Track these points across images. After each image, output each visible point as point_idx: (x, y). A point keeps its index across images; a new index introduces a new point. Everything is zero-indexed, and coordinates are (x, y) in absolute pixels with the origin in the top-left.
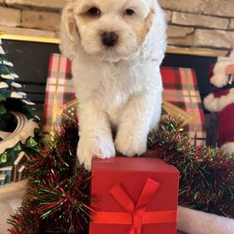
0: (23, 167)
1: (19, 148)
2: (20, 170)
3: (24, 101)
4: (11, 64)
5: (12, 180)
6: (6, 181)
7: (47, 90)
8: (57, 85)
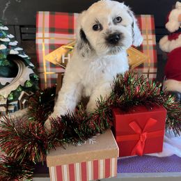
0: (25, 101)
1: (20, 89)
2: (23, 103)
3: (20, 55)
4: (6, 28)
5: (19, 108)
6: (15, 110)
7: (37, 42)
8: (44, 38)
